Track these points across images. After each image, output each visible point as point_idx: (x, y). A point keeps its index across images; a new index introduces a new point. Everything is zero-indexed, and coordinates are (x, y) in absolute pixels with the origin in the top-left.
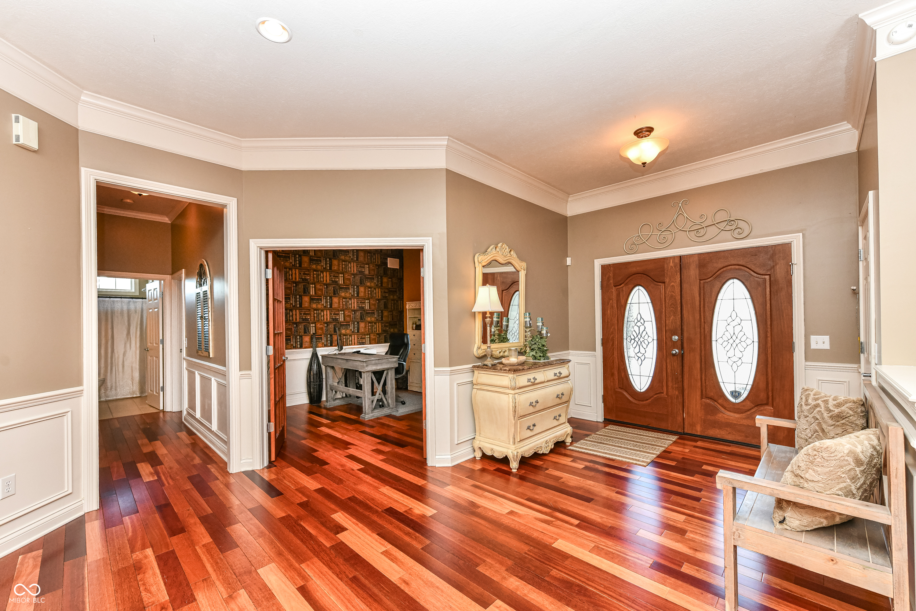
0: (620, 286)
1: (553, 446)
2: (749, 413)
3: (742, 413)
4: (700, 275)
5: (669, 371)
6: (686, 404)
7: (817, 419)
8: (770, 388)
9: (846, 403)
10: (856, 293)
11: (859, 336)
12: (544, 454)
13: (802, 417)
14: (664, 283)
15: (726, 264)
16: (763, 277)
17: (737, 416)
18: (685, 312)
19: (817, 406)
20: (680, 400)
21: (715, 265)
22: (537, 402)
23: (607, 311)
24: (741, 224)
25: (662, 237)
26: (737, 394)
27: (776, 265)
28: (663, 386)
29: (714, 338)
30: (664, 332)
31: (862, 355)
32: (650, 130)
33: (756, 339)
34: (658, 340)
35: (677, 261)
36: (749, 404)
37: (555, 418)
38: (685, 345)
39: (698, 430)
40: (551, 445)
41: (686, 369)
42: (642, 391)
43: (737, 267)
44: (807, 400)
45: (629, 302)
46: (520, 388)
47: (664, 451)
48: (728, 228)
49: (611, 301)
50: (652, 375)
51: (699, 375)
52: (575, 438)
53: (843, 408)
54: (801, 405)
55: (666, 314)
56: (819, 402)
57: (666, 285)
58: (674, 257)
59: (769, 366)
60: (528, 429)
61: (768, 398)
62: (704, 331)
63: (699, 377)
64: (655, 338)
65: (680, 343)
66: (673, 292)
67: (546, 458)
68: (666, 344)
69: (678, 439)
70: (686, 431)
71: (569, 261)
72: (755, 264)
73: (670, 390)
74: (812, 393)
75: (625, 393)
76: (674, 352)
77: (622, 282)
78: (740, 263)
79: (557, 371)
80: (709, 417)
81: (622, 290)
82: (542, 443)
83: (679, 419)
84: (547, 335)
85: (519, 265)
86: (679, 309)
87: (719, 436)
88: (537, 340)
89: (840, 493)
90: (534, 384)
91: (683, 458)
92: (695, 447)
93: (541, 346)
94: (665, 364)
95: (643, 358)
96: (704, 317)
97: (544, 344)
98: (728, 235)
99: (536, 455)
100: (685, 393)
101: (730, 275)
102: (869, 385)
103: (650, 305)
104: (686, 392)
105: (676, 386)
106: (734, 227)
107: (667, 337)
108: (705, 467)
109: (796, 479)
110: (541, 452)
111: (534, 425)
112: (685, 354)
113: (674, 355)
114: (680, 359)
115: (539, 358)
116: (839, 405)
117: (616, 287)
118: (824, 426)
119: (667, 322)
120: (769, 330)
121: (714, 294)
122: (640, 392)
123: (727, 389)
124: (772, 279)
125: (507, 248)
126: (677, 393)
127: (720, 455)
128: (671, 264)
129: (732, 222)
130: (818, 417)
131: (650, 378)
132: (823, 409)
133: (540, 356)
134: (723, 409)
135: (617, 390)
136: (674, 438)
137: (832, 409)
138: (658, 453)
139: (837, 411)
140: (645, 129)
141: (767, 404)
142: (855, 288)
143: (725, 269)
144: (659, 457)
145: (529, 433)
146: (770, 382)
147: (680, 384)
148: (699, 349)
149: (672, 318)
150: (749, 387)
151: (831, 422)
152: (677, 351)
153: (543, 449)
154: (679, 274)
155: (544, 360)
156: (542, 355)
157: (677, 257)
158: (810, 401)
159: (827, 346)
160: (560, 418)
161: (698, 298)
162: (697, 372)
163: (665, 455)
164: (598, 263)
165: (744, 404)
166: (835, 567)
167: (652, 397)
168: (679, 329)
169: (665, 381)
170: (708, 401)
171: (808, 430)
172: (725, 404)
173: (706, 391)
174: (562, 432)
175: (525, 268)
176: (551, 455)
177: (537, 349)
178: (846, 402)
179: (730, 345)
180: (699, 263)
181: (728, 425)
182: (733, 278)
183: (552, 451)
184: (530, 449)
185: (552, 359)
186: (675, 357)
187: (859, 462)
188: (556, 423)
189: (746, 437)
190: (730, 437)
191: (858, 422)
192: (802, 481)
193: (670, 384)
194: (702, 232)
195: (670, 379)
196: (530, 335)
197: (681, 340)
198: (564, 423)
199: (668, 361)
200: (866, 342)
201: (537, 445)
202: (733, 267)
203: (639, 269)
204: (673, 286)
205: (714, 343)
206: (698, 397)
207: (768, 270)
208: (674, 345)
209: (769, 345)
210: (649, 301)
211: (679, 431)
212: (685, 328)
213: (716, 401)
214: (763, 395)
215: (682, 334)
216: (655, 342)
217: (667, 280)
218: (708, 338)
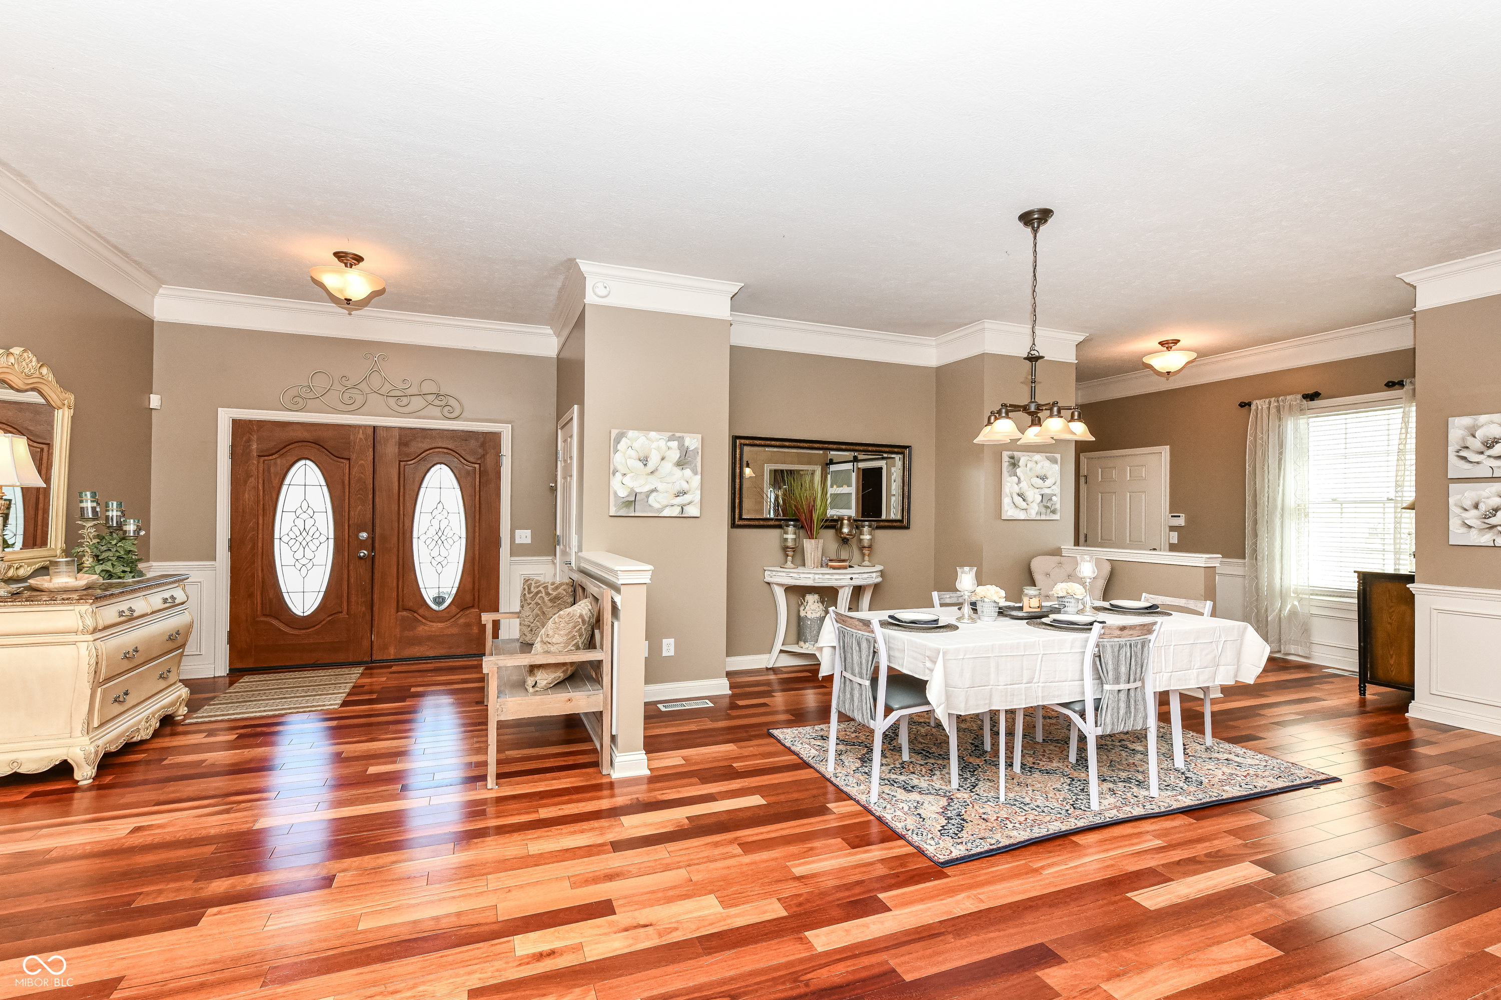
0: (271, 458)
1: (158, 724)
2: (453, 620)
3: (446, 621)
4: (400, 453)
5: (352, 580)
6: (376, 623)
7: (539, 604)
8: (476, 588)
9: (561, 586)
10: (554, 490)
11: (556, 530)
12: (142, 742)
13: (526, 605)
14: (349, 459)
15: (433, 446)
16: (473, 465)
17: (440, 625)
18: (377, 500)
19: (538, 593)
20: (368, 617)
21: (420, 445)
22: (136, 650)
23: (243, 495)
24: (452, 402)
25: (346, 396)
26: (441, 600)
27: (487, 453)
28: (342, 602)
29: (415, 535)
30: (347, 528)
31: (558, 547)
32: (359, 259)
33: (464, 535)
34: (336, 539)
35: (370, 432)
36: (454, 609)
37: (161, 677)
38: (377, 545)
39: (392, 653)
40: (154, 723)
41: (377, 575)
42: (306, 614)
43: (446, 451)
44: (529, 589)
45: (287, 481)
46: (106, 628)
47: (354, 687)
48: (437, 402)
49: (252, 480)
50: (324, 589)
51: (395, 581)
52: (193, 706)
53: (560, 590)
54: (525, 594)
55: (351, 502)
56: (540, 588)
57: (352, 463)
58: (366, 427)
59: (477, 563)
60: (116, 701)
61: (474, 600)
62: (404, 526)
63: (395, 585)
64: (332, 535)
65: (371, 542)
66: (362, 473)
67: (145, 747)
68: (349, 544)
69: (365, 669)
70: (374, 658)
71: (155, 401)
72: (465, 450)
73: (353, 607)
74: (533, 583)
75: (275, 622)
76: (362, 554)
77: (274, 451)
78: (450, 447)
79: (167, 595)
80: (407, 633)
81: (276, 464)
82: (140, 721)
83: (366, 644)
84: (138, 533)
85: (58, 396)
86: (371, 496)
87: (418, 655)
88: (114, 542)
89: (573, 648)
90: (131, 619)
91: (383, 688)
92: (391, 673)
93: (122, 553)
94: (346, 571)
95: (309, 566)
96: (404, 509)
97: (129, 548)
98: (436, 411)
99: (130, 747)
100: (374, 609)
101: (436, 459)
102: (571, 570)
103: (325, 489)
104: (376, 608)
105: (363, 600)
106: (443, 403)
107: (351, 534)
108: (413, 690)
109: (545, 646)
110: (139, 738)
111: (126, 694)
112: (377, 557)
113: (360, 558)
114: (369, 563)
115: (122, 575)
116: (557, 588)
117: (263, 458)
118: (545, 609)
119: (352, 513)
120: (477, 524)
121: (418, 479)
122: (304, 617)
123: (429, 595)
124: (482, 469)
125: (34, 359)
126: (364, 609)
127: (425, 674)
128: (361, 436)
129: (442, 397)
130: (540, 602)
131: (321, 595)
132: (543, 595)
133: (124, 572)
134: (424, 621)
135: (258, 619)
136: (360, 670)
137: (551, 592)
138: (347, 690)
139: (555, 593)
140: (351, 256)
141: (473, 607)
142: (553, 485)
143: (431, 451)
144: (349, 694)
145: (118, 708)
146: (477, 582)
147: (369, 596)
148: (395, 549)
149: (359, 508)
150: (454, 591)
151: (550, 604)
152: (366, 552)
153: (141, 731)
154: (371, 450)
155: (133, 577)
156: (128, 569)
157: (369, 426)
158: (532, 589)
159: (529, 541)
160: (170, 675)
161: (397, 483)
162: (392, 581)
163: (356, 689)
164: (225, 418)
165: (448, 610)
166: (572, 704)
167: (324, 620)
168: (370, 524)
169: (345, 595)
170: (405, 613)
171: (531, 616)
172: (427, 614)
173: (403, 601)
174: (173, 697)
175: (72, 404)
176: (157, 740)
177: (114, 559)
178: (561, 584)
179: (434, 542)
180: (400, 439)
181: (432, 638)
182: (441, 463)
183: (156, 734)
184: (118, 737)
185: (150, 575)
186: (363, 562)
187: (584, 621)
188: (162, 684)
189: (450, 648)
190: (431, 653)
191: (569, 601)
192: (549, 646)
193: (353, 599)
194: (405, 401)
195: (353, 592)
196: (96, 533)
197: (372, 538)
198: (174, 683)
199: (351, 567)
200: (563, 536)
201: (132, 727)
202: (440, 450)
203: (306, 435)
204: (362, 465)
205: (415, 541)
206: (393, 611)
207: (478, 459)
208: (362, 544)
209: (477, 541)
210: (323, 483)
211: (365, 660)
212: (377, 522)
213: (415, 612)
214: (468, 598)
215: (373, 530)
216: (331, 542)
217: (353, 457)
218: (408, 535)
